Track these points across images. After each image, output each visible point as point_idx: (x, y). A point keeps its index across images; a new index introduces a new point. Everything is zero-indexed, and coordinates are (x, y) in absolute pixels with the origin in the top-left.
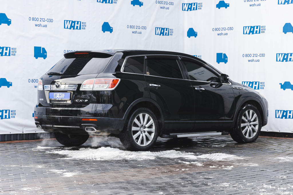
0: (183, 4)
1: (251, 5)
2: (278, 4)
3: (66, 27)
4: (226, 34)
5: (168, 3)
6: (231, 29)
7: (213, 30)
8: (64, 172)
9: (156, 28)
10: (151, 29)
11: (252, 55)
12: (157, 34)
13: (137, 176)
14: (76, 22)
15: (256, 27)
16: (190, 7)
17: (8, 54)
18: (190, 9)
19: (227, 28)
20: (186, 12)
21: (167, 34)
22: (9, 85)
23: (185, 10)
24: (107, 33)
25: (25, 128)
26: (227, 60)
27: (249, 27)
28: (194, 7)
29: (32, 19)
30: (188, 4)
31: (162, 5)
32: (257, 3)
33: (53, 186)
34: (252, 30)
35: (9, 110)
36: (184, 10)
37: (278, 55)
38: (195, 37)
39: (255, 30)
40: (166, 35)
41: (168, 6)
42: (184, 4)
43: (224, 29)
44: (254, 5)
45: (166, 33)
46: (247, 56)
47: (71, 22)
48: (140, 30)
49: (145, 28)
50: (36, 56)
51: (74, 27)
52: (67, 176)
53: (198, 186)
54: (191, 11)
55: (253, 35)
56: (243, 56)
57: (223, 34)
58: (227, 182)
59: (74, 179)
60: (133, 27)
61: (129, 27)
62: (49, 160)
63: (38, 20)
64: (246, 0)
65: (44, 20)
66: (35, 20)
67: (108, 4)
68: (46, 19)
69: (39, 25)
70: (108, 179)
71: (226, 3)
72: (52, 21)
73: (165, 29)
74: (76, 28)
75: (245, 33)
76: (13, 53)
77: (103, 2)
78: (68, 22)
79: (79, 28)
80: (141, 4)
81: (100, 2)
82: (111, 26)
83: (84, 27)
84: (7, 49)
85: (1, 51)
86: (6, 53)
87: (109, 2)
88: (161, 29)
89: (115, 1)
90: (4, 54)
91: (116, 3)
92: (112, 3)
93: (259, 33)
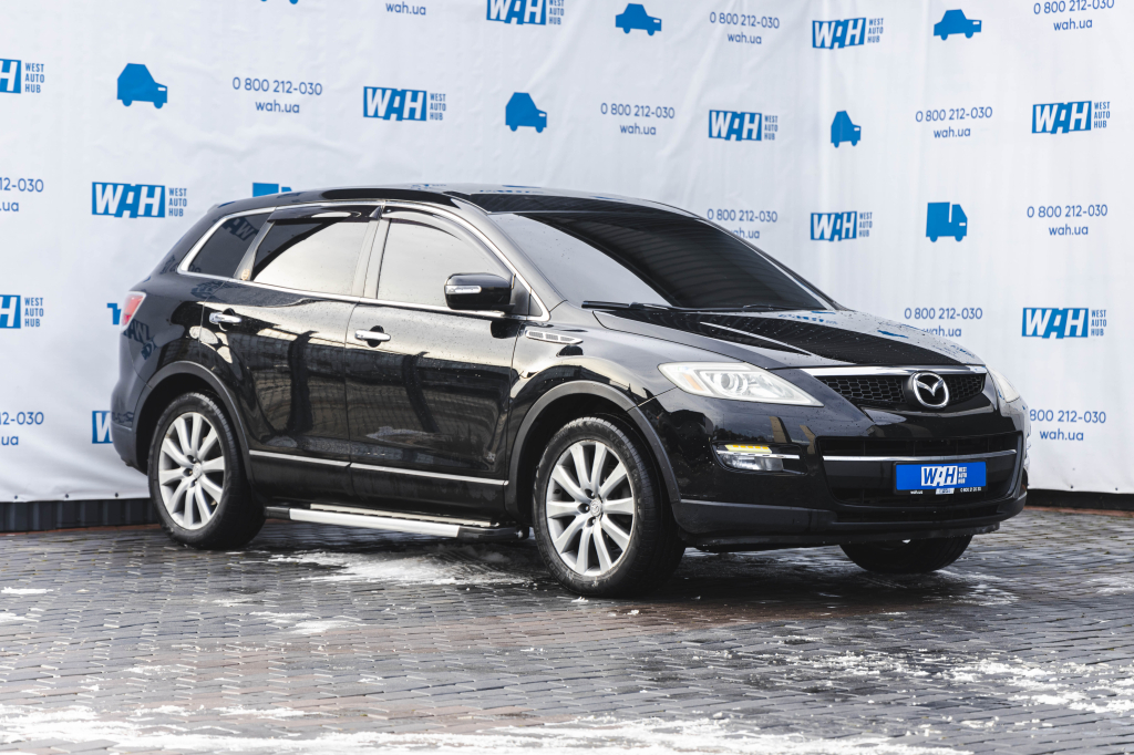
0: (817, 25)
1: (1057, 27)
3: (371, 112)
4: (967, 133)
5: (759, 19)
6: (984, 114)
7: (919, 118)
8: (299, 620)
9: (711, 112)
11: (1064, 211)
12: (715, 133)
13: (550, 634)
14: (409, 95)
15: (1075, 107)
16: (839, 34)
17: (155, 211)
18: (839, 41)
19: (968, 111)
20: (825, 52)
21: (754, 136)
23: (823, 46)
24: (526, 132)
26: (966, 227)
29: (243, 84)
30: (833, 25)
31: (735, 30)
32: (1078, 16)
34: (1063, 118)
36: (818, 44)
38: (854, 144)
39: (1074, 116)
40: (749, 137)
41: (758, 31)
42: (821, 24)
43: (959, 113)
44: (1069, 24)
45: (750, 131)
46: (1043, 212)
47: (388, 93)
48: (652, 121)
49: (668, 114)
51: (399, 112)
52: (305, 632)
53: (747, 666)
54: (841, 50)
55: (1065, 135)
56: (1030, 213)
57: (956, 133)
58: (857, 655)
59: (321, 641)
60: (624, 110)
61: (610, 109)
62: (269, 582)
63: (265, 87)
64: (1043, 8)
65: (287, 86)
66: (257, 87)
67: (527, 27)
68: (296, 85)
69: (269, 107)
70: (441, 642)
71: (968, 17)
72: (318, 91)
73: (747, 117)
74: (406, 114)
75: (1039, 127)
76: (174, 207)
77: (508, 21)
78: (379, 92)
79: (418, 115)
80: (652, 26)
81: (498, 19)
82: (539, 107)
83: (438, 111)
84: (151, 194)
85: (130, 200)
86: (149, 208)
87: (532, 20)
88: (729, 116)
89: (557, 16)
90: (141, 210)
91: (559, 21)
92: (543, 22)
93: (1088, 127)
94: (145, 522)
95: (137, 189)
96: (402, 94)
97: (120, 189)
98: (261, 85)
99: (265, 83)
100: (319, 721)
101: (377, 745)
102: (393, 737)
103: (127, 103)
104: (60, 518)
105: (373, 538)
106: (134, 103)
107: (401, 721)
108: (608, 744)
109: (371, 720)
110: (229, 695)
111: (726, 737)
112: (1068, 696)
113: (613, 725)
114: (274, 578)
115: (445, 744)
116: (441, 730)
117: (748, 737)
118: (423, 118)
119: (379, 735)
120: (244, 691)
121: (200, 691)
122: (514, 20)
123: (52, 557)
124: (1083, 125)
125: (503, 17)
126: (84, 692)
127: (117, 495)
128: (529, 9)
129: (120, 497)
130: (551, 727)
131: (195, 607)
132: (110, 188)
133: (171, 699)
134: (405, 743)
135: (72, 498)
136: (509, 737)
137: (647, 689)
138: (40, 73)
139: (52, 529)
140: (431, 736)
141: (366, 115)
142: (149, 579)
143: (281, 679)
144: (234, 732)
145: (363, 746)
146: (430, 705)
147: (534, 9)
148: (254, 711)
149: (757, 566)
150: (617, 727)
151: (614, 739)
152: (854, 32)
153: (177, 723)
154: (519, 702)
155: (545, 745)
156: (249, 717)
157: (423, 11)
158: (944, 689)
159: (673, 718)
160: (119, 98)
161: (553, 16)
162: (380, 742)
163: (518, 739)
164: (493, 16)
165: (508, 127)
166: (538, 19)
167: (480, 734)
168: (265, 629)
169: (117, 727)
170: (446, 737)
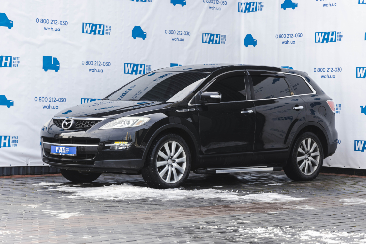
0: (240, 4)
1: (324, 6)
2: (359, 3)
3: (85, 31)
4: (294, 42)
5: (220, 2)
6: (300, 36)
7: (277, 37)
8: (60, 213)
9: (203, 34)
10: (196, 34)
11: (326, 70)
12: (204, 41)
13: (151, 219)
14: (98, 26)
15: (330, 34)
16: (248, 8)
17: (8, 65)
18: (248, 10)
19: (294, 35)
20: (243, 13)
21: (218, 42)
22: (9, 104)
23: (242, 11)
24: (138, 40)
25: (29, 160)
27: (322, 33)
28: (253, 7)
29: (40, 21)
31: (212, 5)
32: (332, 2)
33: (37, 229)
34: (326, 37)
35: (10, 137)
36: (240, 11)
37: (358, 69)
38: (254, 46)
39: (330, 37)
40: (216, 43)
41: (219, 6)
42: (241, 4)
43: (291, 36)
44: (328, 5)
45: (216, 41)
46: (319, 70)
47: (91, 25)
48: (183, 37)
49: (188, 34)
50: (46, 68)
51: (95, 32)
52: (62, 218)
53: (225, 232)
54: (249, 13)
56: (315, 71)
57: (290, 43)
58: (263, 228)
59: (68, 222)
60: (173, 32)
61: (168, 32)
62: (48, 198)
65: (55, 22)
67: (140, 3)
68: (58, 22)
69: (49, 29)
71: (293, 2)
72: (66, 24)
73: (215, 36)
74: (97, 32)
75: (317, 41)
76: (15, 64)
77: (133, 1)
78: (88, 25)
79: (101, 33)
80: (183, 3)
82: (144, 31)
83: (108, 32)
84: (7, 59)
86: (6, 64)
87: (142, 0)
88: (209, 35)
90: (3, 65)
91: (151, 1)
92: (145, 1)
93: (335, 41)
95: (2, 57)
96: (96, 25)
98: (46, 21)
99: (48, 21)
106: (1, 27)
118: (103, 34)
121: (24, 241)
124: (333, 40)
131: (22, 208)
137: (189, 241)
141: (83, 32)
142: (5, 197)
143: (54, 237)
168: (47, 216)
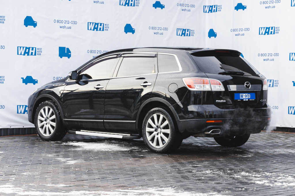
0: (205, 7)
1: (266, 8)
2: (291, 6)
4: (243, 35)
5: (190, 5)
6: (248, 30)
7: (231, 31)
8: (68, 160)
9: (177, 29)
10: (172, 29)
11: (268, 55)
12: (178, 34)
15: (271, 28)
16: (211, 9)
18: (211, 11)
19: (244, 29)
20: (207, 13)
21: (188, 35)
22: (35, 82)
23: (206, 12)
24: (130, 34)
27: (264, 28)
29: (56, 21)
30: (209, 7)
31: (184, 8)
32: (271, 5)
33: (51, 172)
34: (267, 31)
36: (205, 11)
37: (291, 54)
38: (215, 37)
39: (270, 30)
40: (187, 35)
41: (189, 8)
42: (206, 6)
43: (241, 30)
44: (269, 7)
45: (187, 34)
46: (262, 55)
47: (94, 24)
48: (162, 31)
49: (166, 29)
50: (61, 55)
51: (97, 29)
52: (69, 164)
53: (182, 173)
54: (211, 13)
55: (268, 35)
56: (259, 55)
57: (241, 35)
58: (211, 170)
59: (73, 166)
60: (155, 28)
61: (151, 28)
62: (61, 150)
63: (62, 22)
64: (262, 3)
65: (68, 22)
66: (60, 22)
67: (130, 7)
68: (70, 22)
69: (63, 27)
70: (104, 166)
71: (243, 5)
72: (76, 23)
73: (187, 30)
74: (99, 29)
75: (261, 33)
76: (38, 53)
77: (125, 5)
78: (92, 24)
79: (102, 29)
80: (162, 7)
81: (122, 5)
82: (133, 28)
83: (107, 29)
84: (32, 49)
85: (27, 51)
86: (32, 53)
87: (131, 5)
88: (182, 30)
89: (138, 4)
90: (30, 54)
91: (138, 6)
92: (134, 6)
93: (274, 33)
94: (31, 134)
95: (29, 48)
96: (98, 24)
97: (25, 48)
98: (61, 22)
99: (62, 21)
100: (71, 188)
101: (85, 194)
102: (89, 192)
103: (26, 26)
104: (9, 133)
105: (89, 138)
106: (28, 26)
107: (92, 188)
108: (145, 194)
109: (84, 187)
110: (48, 181)
111: (175, 192)
112: (264, 181)
113: (146, 189)
114: (63, 149)
115: (103, 194)
116: (102, 190)
117: (181, 192)
118: (103, 30)
119: (86, 191)
120: (52, 179)
121: (41, 179)
122: (127, 5)
123: (6, 143)
124: (273, 33)
125: (124, 4)
126: (11, 179)
127: (23, 127)
128: (130, 2)
129: (24, 127)
130: (130, 189)
131: (41, 157)
132: (22, 48)
133: (33, 182)
134: (92, 194)
135: (12, 127)
136: (119, 192)
137: (156, 179)
138: (4, 18)
139: (7, 136)
140: (99, 192)
141: (88, 29)
142: (30, 149)
143: (62, 176)
144: (48, 191)
145: (81, 195)
146: (99, 183)
147: (132, 2)
148: (54, 185)
149: (187, 146)
150: (147, 190)
151: (146, 193)
152: (214, 9)
153: (34, 188)
154: (123, 183)
155: (128, 194)
156: (53, 186)
157: (103, 3)
158: (232, 179)
159: (162, 187)
160: (24, 25)
161: (137, 4)
162: (86, 193)
163: (122, 193)
164: (121, 4)
165: (125, 33)
166: (133, 5)
167: (112, 191)
168: (59, 162)
169: (18, 189)
170: (103, 192)
